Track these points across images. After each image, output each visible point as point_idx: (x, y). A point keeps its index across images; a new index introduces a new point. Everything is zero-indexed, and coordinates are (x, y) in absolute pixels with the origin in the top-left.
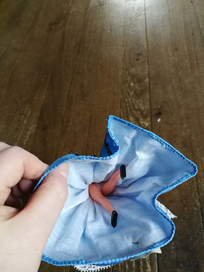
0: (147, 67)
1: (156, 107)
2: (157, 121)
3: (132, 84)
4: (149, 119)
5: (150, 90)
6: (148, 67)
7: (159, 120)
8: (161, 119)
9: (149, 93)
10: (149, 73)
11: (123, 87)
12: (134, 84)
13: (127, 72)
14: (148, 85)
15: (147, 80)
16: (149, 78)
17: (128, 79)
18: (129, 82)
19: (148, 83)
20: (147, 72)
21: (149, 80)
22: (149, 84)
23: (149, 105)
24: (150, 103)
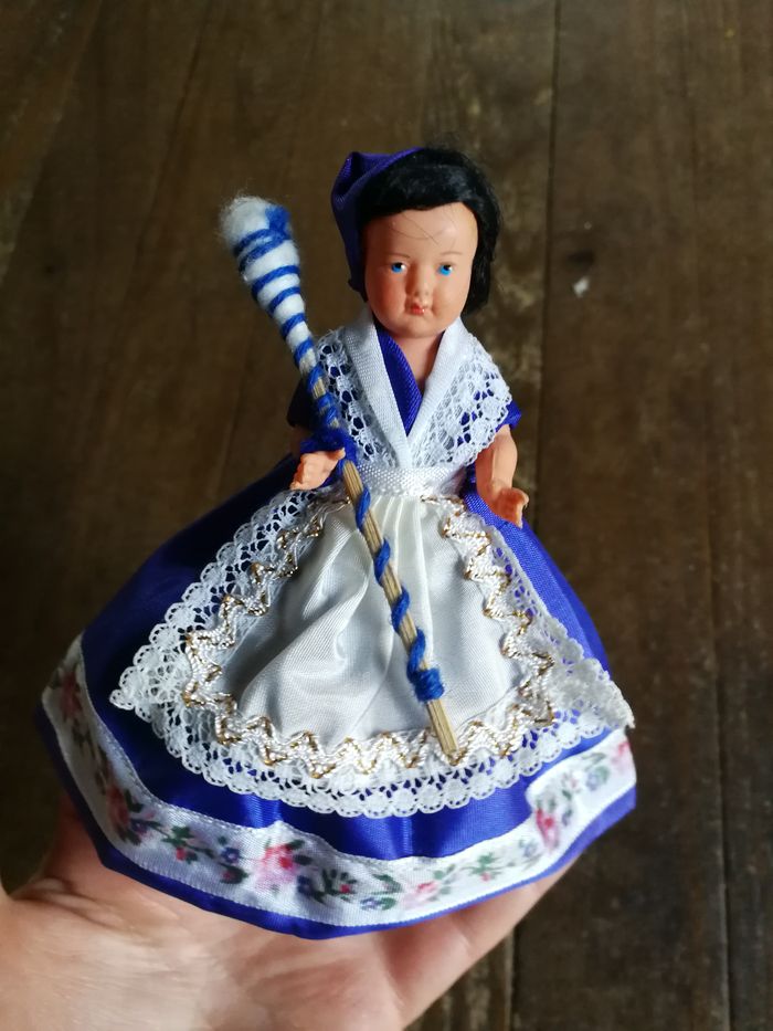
0: (550, 35)
1: (572, 228)
2: (571, 290)
3: (475, 109)
4: (537, 275)
5: (552, 145)
6: (557, 39)
7: (581, 287)
8: (589, 284)
9: (547, 159)
10: (556, 63)
11: (432, 117)
12: (485, 107)
13: (459, 48)
14: (546, 123)
15: (545, 96)
16: (555, 86)
17: (460, 82)
18: (462, 95)
19: (548, 110)
20: (548, 61)
21: (555, 97)
22: (554, 116)
23: (544, 213)
24: (550, 203)
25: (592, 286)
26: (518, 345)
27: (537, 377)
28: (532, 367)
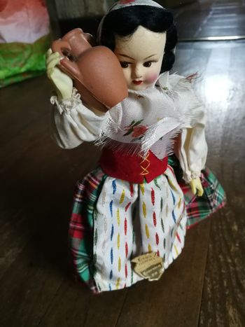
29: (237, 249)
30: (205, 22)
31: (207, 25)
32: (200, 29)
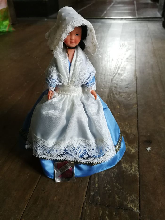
0: (135, 95)
1: (145, 134)
2: (147, 149)
4: (136, 145)
5: (138, 116)
6: (137, 96)
7: (149, 149)
8: (151, 149)
9: (137, 119)
12: (120, 107)
14: (136, 111)
16: (137, 104)
18: (115, 104)
21: (137, 106)
23: (137, 130)
25: (152, 149)
26: (131, 163)
27: (138, 173)
28: (135, 170)
29: (118, 115)
30: (109, 8)
31: (109, 10)
32: (105, 12)
